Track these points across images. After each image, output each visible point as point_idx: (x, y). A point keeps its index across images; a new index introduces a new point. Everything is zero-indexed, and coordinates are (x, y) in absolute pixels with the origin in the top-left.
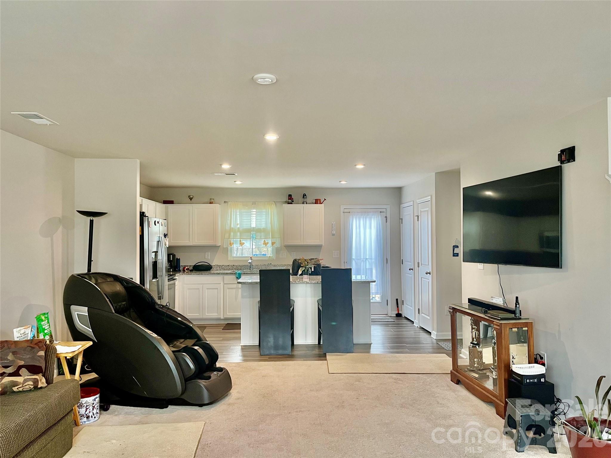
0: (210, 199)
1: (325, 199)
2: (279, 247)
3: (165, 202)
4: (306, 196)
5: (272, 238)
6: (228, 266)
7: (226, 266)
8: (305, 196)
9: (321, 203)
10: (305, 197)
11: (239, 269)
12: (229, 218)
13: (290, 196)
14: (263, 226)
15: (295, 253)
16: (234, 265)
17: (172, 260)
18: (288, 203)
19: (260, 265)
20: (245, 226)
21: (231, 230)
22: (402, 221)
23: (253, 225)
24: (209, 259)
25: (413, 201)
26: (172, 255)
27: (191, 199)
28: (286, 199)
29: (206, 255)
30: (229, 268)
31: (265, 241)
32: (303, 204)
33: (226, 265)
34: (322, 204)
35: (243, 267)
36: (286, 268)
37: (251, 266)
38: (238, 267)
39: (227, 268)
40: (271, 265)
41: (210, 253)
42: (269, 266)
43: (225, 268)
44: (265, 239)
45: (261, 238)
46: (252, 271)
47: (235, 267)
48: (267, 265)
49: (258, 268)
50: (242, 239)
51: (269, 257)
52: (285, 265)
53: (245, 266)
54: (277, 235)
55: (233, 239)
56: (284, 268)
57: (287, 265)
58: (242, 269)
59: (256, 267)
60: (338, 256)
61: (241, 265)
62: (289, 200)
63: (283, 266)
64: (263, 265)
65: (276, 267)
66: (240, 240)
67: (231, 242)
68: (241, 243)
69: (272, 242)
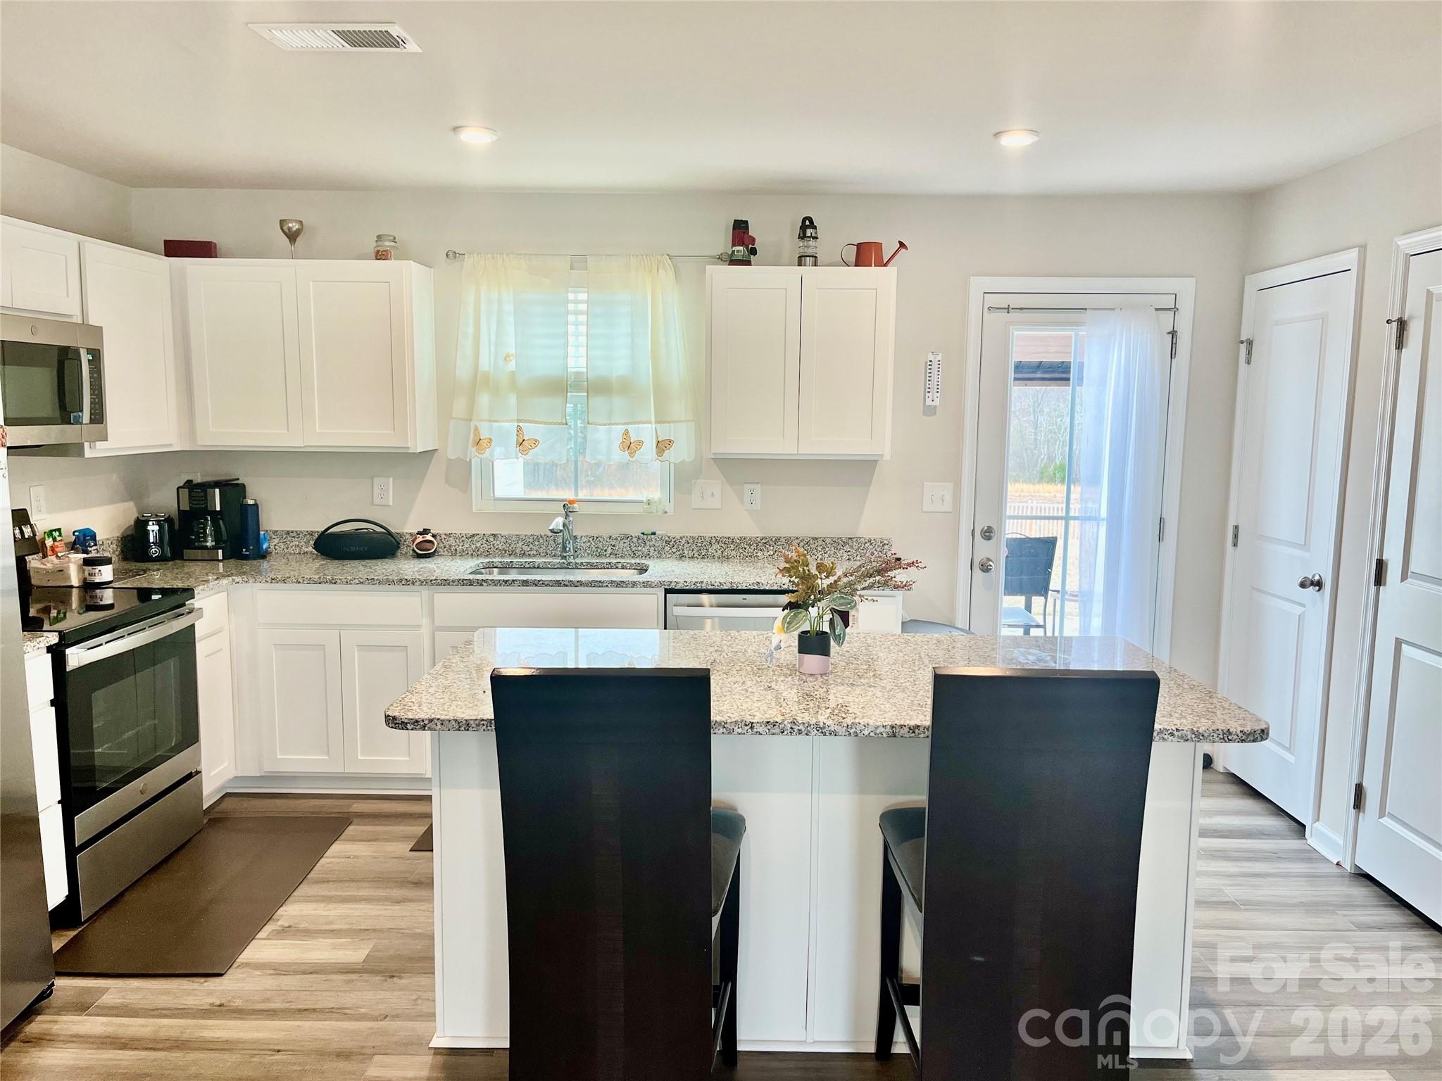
0: (379, 237)
1: (902, 245)
2: (687, 460)
3: (175, 249)
4: (812, 226)
5: (657, 422)
6: (473, 536)
7: (460, 538)
8: (808, 227)
9: (881, 263)
10: (809, 232)
11: (518, 551)
12: (471, 330)
13: (740, 230)
14: (619, 366)
15: (759, 486)
16: (495, 536)
17: (218, 508)
18: (733, 262)
19: (606, 536)
20: (543, 365)
21: (480, 382)
22: (1249, 353)
23: (577, 363)
24: (390, 506)
25: (1363, 248)
26: (217, 491)
27: (292, 236)
28: (722, 241)
29: (377, 491)
30: (473, 547)
31: (627, 432)
32: (800, 264)
33: (464, 532)
34: (885, 265)
35: (537, 543)
36: (719, 552)
37: (567, 542)
38: (512, 545)
39: (466, 546)
40: (653, 536)
41: (391, 479)
42: (648, 543)
43: (459, 546)
44: (628, 424)
45: (613, 422)
46: (569, 563)
47: (498, 542)
48: (635, 540)
49: (599, 550)
50: (526, 421)
51: (649, 504)
52: (714, 541)
53: (541, 540)
54: (679, 408)
55: (490, 421)
56: (710, 550)
57: (725, 540)
58: (531, 553)
59: (589, 544)
60: (947, 506)
61: (526, 536)
62: (734, 245)
63: (704, 544)
64: (619, 539)
65: (676, 546)
66: (519, 429)
67: (480, 435)
68: (524, 440)
69: (660, 439)
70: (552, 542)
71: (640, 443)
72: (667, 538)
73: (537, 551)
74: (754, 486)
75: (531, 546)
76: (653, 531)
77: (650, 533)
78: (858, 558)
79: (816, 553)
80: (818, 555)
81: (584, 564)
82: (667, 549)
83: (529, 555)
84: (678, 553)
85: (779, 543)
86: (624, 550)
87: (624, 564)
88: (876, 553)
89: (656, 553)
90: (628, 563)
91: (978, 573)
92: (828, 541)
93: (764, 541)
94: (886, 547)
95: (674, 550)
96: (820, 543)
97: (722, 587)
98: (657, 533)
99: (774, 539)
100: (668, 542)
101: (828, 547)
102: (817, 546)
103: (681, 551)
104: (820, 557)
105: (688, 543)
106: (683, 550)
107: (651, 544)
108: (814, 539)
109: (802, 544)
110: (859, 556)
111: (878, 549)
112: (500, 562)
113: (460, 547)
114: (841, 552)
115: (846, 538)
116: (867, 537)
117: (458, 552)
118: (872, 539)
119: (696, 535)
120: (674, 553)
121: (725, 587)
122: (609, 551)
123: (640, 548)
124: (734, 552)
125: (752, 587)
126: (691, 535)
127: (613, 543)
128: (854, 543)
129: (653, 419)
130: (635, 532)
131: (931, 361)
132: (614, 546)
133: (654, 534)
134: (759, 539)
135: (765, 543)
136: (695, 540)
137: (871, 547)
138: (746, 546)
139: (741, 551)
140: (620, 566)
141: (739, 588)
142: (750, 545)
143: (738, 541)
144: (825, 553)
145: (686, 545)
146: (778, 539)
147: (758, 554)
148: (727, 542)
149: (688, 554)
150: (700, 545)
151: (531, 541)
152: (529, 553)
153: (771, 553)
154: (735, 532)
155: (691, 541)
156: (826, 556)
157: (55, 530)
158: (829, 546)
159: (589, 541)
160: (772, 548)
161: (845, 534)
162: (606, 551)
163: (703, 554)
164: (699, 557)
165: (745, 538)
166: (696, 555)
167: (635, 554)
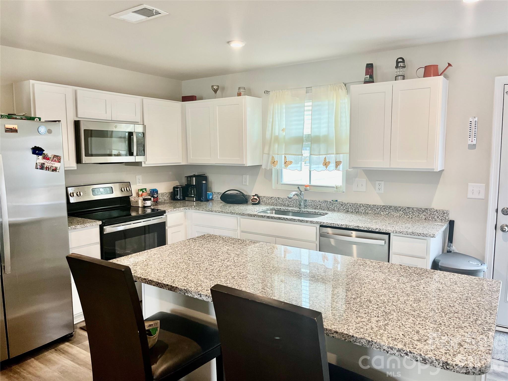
0: (239, 88)
1: (449, 65)
2: (348, 169)
3: (185, 99)
4: (403, 61)
6: (272, 198)
8: (400, 62)
9: (437, 75)
10: (401, 64)
11: (286, 204)
12: (271, 120)
13: (370, 67)
14: (323, 131)
15: (383, 182)
16: (279, 198)
17: (194, 184)
18: (366, 82)
19: (318, 200)
20: (294, 132)
21: (277, 139)
23: (307, 131)
24: (247, 185)
26: (194, 178)
27: (215, 91)
28: (362, 74)
29: (244, 180)
30: (272, 202)
31: (325, 158)
32: (396, 80)
33: (269, 196)
34: (440, 75)
35: (293, 202)
36: (364, 211)
37: (301, 202)
40: (336, 202)
41: (248, 176)
42: (334, 205)
45: (320, 154)
46: (300, 211)
47: (280, 201)
48: (329, 203)
49: (315, 206)
50: (287, 154)
51: (337, 188)
52: (361, 206)
53: (294, 201)
54: (346, 148)
55: (277, 154)
56: (360, 210)
58: (291, 205)
59: (311, 203)
60: (482, 196)
62: (366, 75)
63: (357, 207)
64: (323, 202)
65: (345, 207)
66: (285, 157)
67: (274, 160)
68: (287, 161)
69: (337, 161)
70: (298, 202)
71: (330, 162)
72: (342, 203)
73: (293, 205)
74: (380, 182)
75: (291, 203)
76: (336, 200)
77: (335, 200)
78: (430, 219)
79: (409, 215)
81: (306, 211)
82: (342, 208)
84: (346, 210)
85: (391, 209)
86: (325, 207)
87: (321, 213)
88: (440, 217)
89: (337, 209)
90: (322, 213)
91: (499, 232)
92: (415, 209)
93: (384, 207)
94: (445, 214)
95: (345, 209)
96: (411, 210)
97: (342, 227)
99: (389, 207)
100: (342, 205)
102: (409, 211)
104: (411, 217)
105: (351, 206)
106: (348, 209)
108: (408, 208)
109: (402, 210)
110: (431, 218)
112: (277, 208)
113: (268, 202)
114: (422, 215)
115: (424, 209)
116: (436, 209)
117: (266, 203)
118: (438, 210)
119: (354, 203)
120: (344, 210)
121: (343, 227)
122: (319, 207)
123: (331, 207)
124: (370, 211)
125: (355, 228)
126: (352, 202)
127: (320, 204)
128: (428, 211)
129: (335, 153)
130: (330, 200)
131: (471, 122)
132: (321, 205)
133: (337, 201)
134: (382, 206)
135: (385, 208)
136: (353, 205)
137: (437, 214)
138: (376, 209)
139: (373, 211)
140: (319, 213)
141: (350, 228)
142: (378, 209)
143: (372, 206)
144: (413, 215)
145: (350, 207)
146: (391, 207)
147: (381, 213)
148: (367, 206)
149: (350, 211)
150: (355, 207)
151: (291, 201)
152: (290, 205)
153: (387, 213)
154: (371, 203)
155: (352, 205)
156: (414, 216)
157: (144, 189)
160: (388, 211)
161: (423, 206)
162: (317, 207)
163: (357, 211)
164: (355, 213)
165: (375, 206)
166: (354, 211)
167: (329, 209)
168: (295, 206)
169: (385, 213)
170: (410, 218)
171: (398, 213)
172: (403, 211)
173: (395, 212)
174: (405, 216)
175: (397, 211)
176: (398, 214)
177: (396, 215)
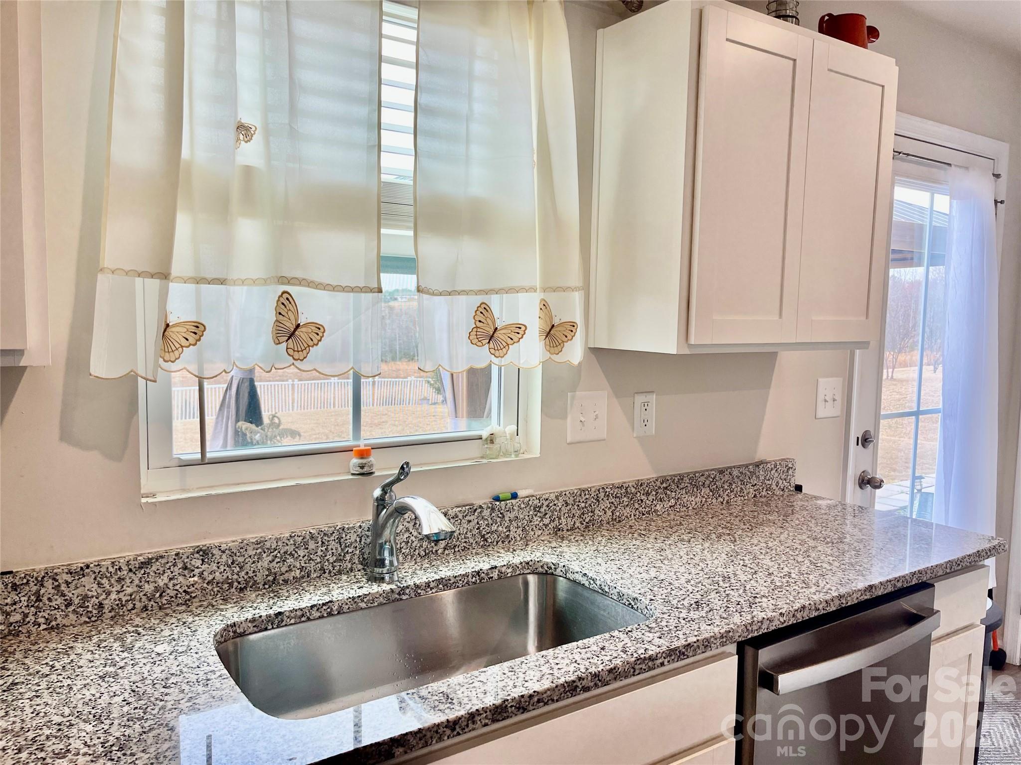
5: (545, 289)
15: (653, 398)
35: (301, 553)
36: (609, 513)
38: (247, 567)
39: (129, 590)
40: (514, 501)
42: (508, 516)
43: (108, 594)
44: (486, 292)
45: (459, 288)
46: (403, 589)
47: (214, 566)
48: (486, 513)
50: (300, 282)
51: (492, 442)
52: (602, 495)
53: (312, 545)
55: (199, 281)
56: (597, 512)
57: (616, 490)
59: (407, 535)
60: (838, 409)
61: (278, 540)
63: (589, 503)
64: (460, 516)
65: (550, 514)
66: (286, 302)
68: (298, 326)
69: (556, 322)
70: (333, 545)
71: (519, 329)
72: (537, 502)
73: (302, 568)
74: (649, 397)
75: (290, 560)
76: (513, 491)
77: (508, 496)
80: (725, 496)
81: (432, 585)
82: (536, 520)
83: (286, 581)
85: (682, 485)
87: (503, 569)
88: (779, 482)
89: (519, 531)
92: (735, 473)
93: (664, 485)
94: (790, 471)
95: (546, 521)
96: (727, 477)
98: (521, 493)
99: (676, 479)
100: (537, 509)
101: (734, 482)
102: (724, 483)
103: (556, 522)
105: (567, 505)
106: (560, 519)
107: (512, 515)
108: (721, 472)
109: (707, 482)
111: (783, 477)
113: (113, 596)
115: (753, 465)
116: (774, 460)
117: (106, 610)
118: (778, 463)
119: (573, 488)
120: (546, 526)
123: (494, 528)
124: (628, 509)
128: (761, 473)
129: (538, 284)
130: (481, 498)
133: (515, 496)
134: (658, 483)
135: (666, 488)
136: (575, 498)
137: (776, 475)
138: (643, 497)
139: (637, 506)
142: (648, 494)
143: (633, 490)
144: (731, 492)
145: (564, 510)
146: (681, 477)
147: (658, 508)
148: (620, 494)
149: (567, 525)
150: (583, 505)
151: (290, 549)
152: (286, 576)
153: (672, 502)
154: (630, 477)
155: (570, 501)
156: (731, 495)
158: (736, 480)
159: (407, 530)
160: (673, 494)
161: (752, 460)
163: (587, 520)
164: (582, 527)
165: (641, 485)
166: (578, 524)
167: (486, 540)
168: (314, 575)
169: (667, 505)
170: (725, 502)
171: (699, 494)
172: (709, 487)
173: (692, 495)
174: (714, 501)
175: (695, 489)
176: (698, 499)
177: (694, 503)
